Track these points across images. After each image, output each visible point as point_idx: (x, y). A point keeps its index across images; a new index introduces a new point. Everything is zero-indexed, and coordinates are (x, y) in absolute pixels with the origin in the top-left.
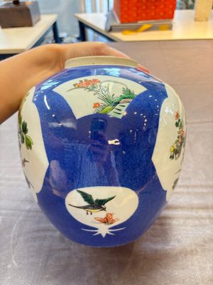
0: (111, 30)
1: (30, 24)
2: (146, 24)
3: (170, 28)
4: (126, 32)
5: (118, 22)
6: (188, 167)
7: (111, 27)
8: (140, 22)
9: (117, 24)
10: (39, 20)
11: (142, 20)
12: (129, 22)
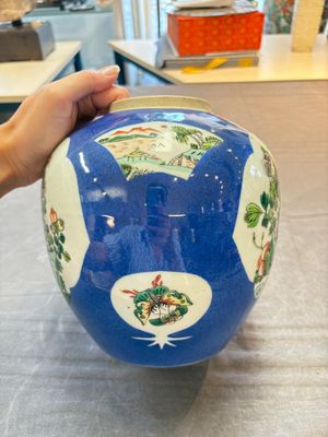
0: (164, 66)
1: (39, 57)
2: (218, 58)
3: (255, 62)
4: (187, 69)
5: (175, 55)
6: (298, 293)
7: (165, 62)
8: (209, 55)
9: (174, 58)
10: (52, 50)
11: (211, 51)
12: (192, 54)
